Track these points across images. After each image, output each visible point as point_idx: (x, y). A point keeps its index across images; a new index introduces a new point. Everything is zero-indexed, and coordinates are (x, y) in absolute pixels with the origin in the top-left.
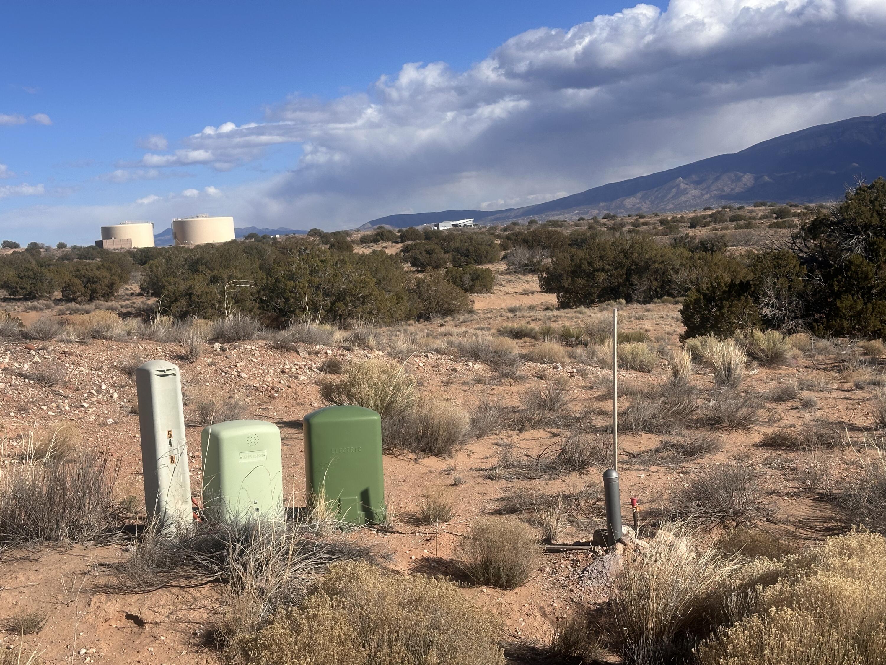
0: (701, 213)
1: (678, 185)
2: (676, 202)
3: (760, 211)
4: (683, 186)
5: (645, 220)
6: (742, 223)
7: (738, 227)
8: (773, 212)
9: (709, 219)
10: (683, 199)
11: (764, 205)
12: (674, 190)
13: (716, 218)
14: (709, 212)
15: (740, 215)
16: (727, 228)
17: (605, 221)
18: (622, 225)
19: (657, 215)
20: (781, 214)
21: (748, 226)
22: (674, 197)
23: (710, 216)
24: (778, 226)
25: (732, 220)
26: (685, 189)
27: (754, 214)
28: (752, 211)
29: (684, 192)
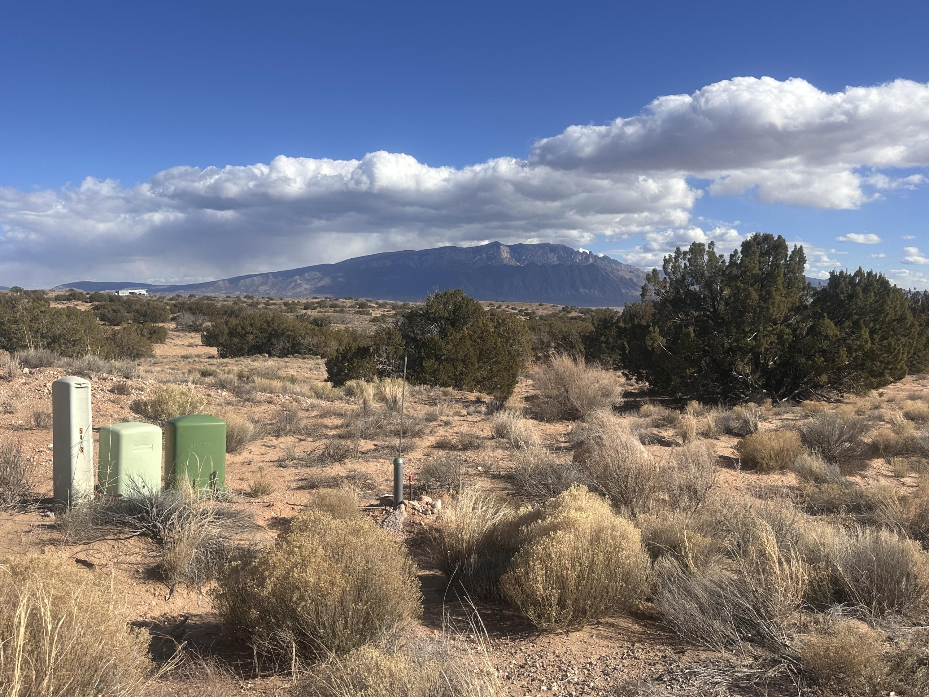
0: (310, 300)
1: (296, 281)
2: (294, 291)
3: (349, 303)
4: (299, 281)
5: (274, 301)
6: (338, 309)
7: (335, 312)
8: (357, 304)
9: (316, 305)
10: (299, 290)
11: (351, 299)
12: (293, 284)
13: (321, 305)
14: (317, 301)
15: (336, 304)
16: (328, 312)
17: (245, 299)
18: (258, 304)
19: (281, 299)
20: (362, 305)
21: (342, 311)
22: (292, 288)
23: (317, 303)
24: (360, 313)
25: (331, 307)
27: (345, 304)
28: (344, 302)
29: (300, 285)
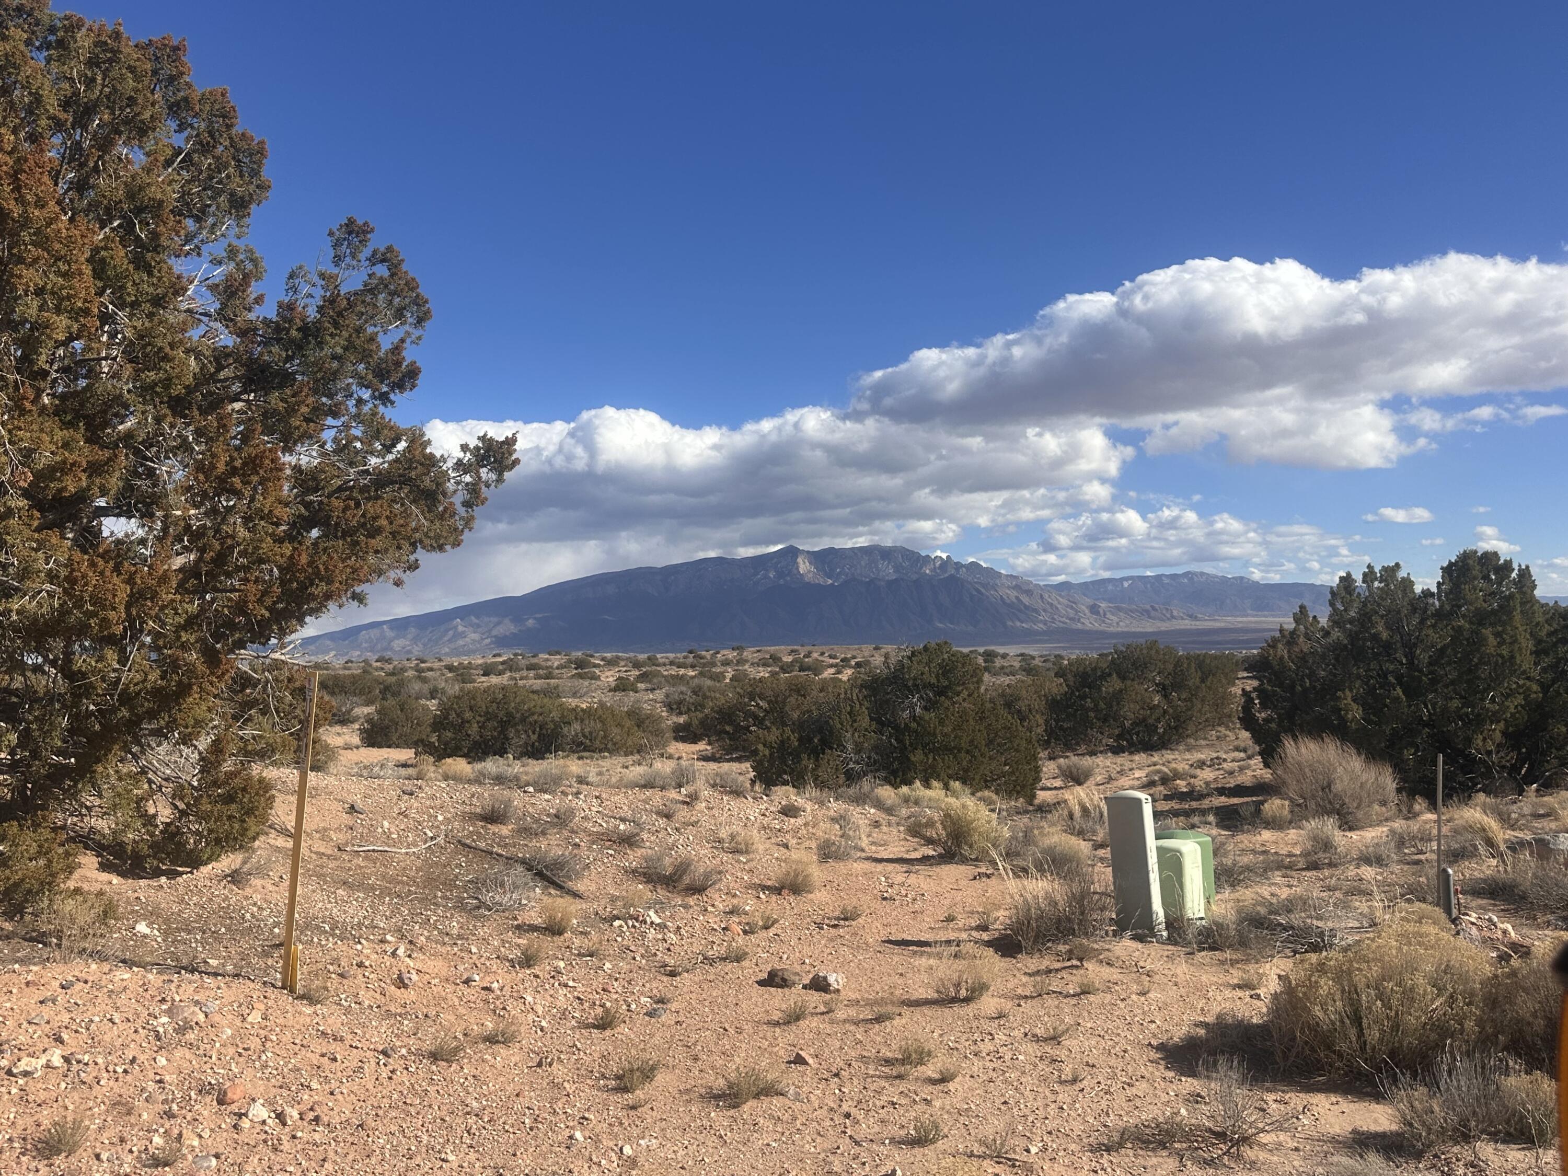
0: (490, 660)
1: (456, 627)
2: (452, 646)
3: (556, 660)
4: (460, 628)
5: (428, 665)
6: (541, 672)
7: (538, 677)
8: (570, 661)
9: (500, 667)
10: (461, 642)
11: (559, 654)
12: (451, 633)
13: (510, 666)
14: (501, 659)
15: (536, 664)
16: (526, 678)
17: (378, 664)
18: (403, 670)
19: (440, 660)
20: (580, 664)
21: (549, 676)
22: (450, 641)
23: (503, 663)
24: (581, 676)
25: (528, 669)
26: (463, 632)
27: (549, 663)
28: (547, 660)
29: (462, 635)
